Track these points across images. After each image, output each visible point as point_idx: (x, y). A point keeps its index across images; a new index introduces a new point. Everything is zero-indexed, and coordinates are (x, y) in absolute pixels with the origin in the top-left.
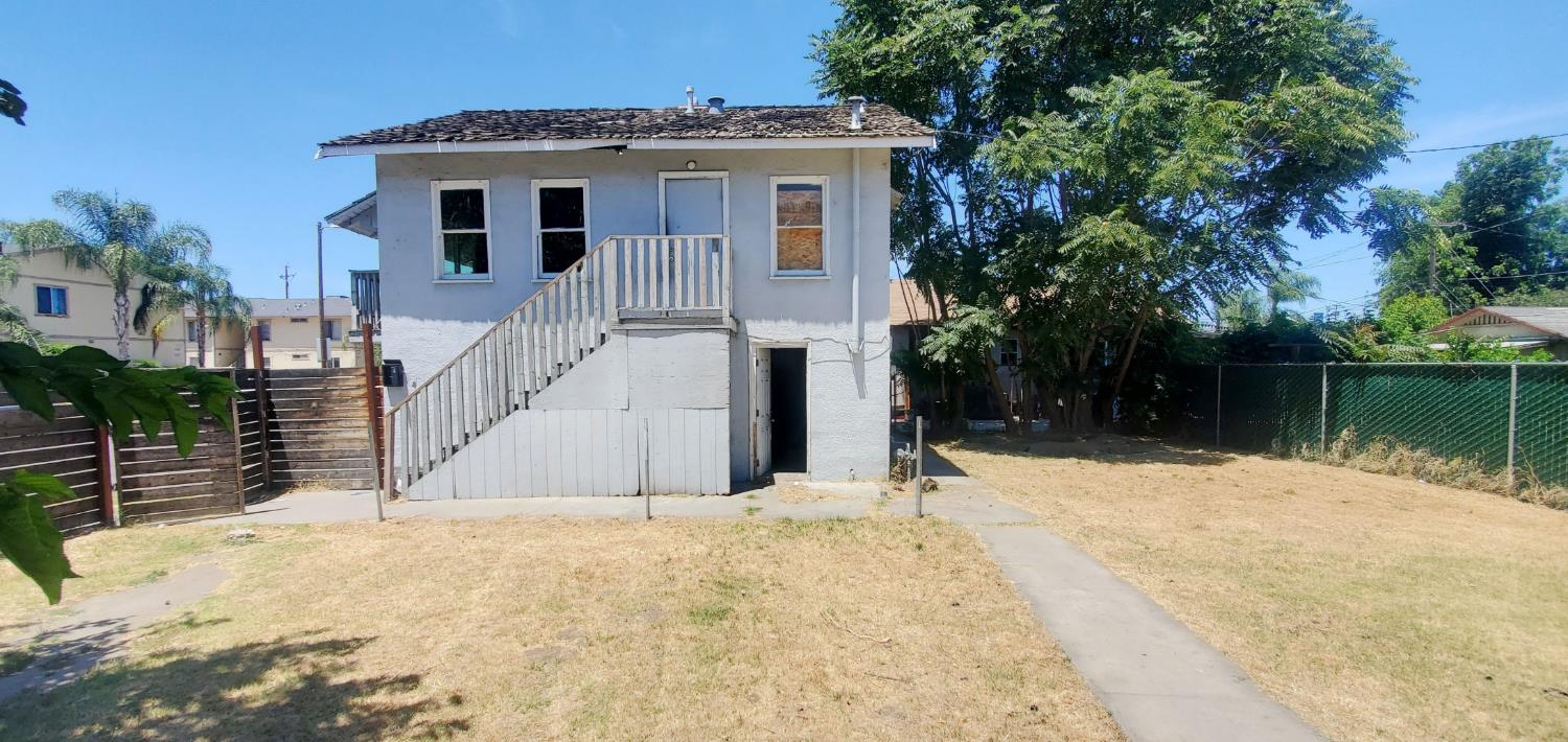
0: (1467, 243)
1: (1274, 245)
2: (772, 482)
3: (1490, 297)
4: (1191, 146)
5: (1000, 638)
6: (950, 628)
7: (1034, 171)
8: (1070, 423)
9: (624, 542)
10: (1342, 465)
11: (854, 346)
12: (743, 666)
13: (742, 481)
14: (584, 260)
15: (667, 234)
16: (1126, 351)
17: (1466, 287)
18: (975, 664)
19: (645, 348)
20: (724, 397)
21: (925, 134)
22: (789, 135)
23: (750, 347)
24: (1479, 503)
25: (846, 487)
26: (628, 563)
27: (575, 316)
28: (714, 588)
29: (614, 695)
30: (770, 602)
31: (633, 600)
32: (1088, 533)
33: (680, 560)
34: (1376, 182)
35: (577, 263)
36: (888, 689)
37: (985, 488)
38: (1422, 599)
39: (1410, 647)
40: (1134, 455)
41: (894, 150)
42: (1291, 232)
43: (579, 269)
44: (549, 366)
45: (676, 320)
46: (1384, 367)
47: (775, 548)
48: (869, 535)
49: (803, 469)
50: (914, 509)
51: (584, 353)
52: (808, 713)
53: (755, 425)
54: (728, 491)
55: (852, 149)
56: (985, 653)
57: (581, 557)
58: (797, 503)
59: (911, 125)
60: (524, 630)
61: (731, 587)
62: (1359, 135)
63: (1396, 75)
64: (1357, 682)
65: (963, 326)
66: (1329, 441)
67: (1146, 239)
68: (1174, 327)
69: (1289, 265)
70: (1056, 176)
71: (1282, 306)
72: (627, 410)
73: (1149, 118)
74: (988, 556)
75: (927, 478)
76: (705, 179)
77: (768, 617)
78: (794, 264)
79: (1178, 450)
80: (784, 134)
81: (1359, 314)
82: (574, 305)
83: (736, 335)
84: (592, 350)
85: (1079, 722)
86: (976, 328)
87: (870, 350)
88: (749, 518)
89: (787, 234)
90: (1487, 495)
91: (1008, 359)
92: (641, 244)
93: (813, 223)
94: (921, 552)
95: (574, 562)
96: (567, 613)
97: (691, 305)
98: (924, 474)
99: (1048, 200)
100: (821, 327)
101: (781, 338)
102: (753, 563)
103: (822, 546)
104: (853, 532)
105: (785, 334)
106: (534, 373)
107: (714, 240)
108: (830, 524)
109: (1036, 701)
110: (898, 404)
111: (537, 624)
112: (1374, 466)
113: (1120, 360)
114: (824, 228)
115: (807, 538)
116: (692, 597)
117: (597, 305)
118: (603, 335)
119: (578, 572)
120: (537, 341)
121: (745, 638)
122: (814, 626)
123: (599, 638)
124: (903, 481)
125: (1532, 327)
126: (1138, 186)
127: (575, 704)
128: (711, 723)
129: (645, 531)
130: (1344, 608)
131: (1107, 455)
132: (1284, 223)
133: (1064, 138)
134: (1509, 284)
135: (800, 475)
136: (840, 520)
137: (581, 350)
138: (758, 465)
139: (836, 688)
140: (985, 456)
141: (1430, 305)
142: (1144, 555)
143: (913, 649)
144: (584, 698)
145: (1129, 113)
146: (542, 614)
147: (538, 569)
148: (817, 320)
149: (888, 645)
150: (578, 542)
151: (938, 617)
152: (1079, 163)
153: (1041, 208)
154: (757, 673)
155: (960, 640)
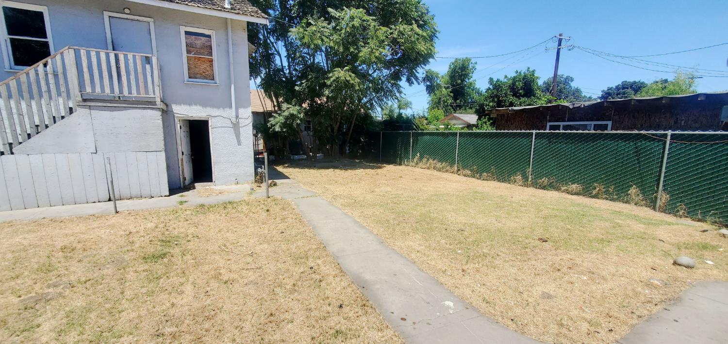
0: (451, 92)
1: (398, 87)
2: (194, 188)
3: (455, 111)
4: (372, 43)
5: (300, 243)
6: (279, 243)
7: (314, 44)
8: (331, 155)
9: (99, 228)
10: (415, 167)
11: (234, 120)
12: (175, 278)
13: (175, 188)
14: (49, 60)
15: (114, 50)
16: (351, 126)
17: (450, 107)
18: (290, 255)
19: (103, 117)
20: (161, 145)
21: (263, 17)
22: (189, 4)
23: (176, 119)
24: (449, 177)
25: (234, 187)
26: (101, 238)
27: (45, 95)
28: (159, 243)
29: (89, 310)
30: (191, 246)
31: (104, 257)
32: (335, 197)
33: (137, 232)
34: (427, 67)
35: (44, 61)
36: (251, 273)
37: (297, 183)
38: (433, 207)
39: (428, 224)
40: (353, 167)
41: (248, 23)
42: (403, 83)
43: (45, 65)
44: (28, 127)
45: (125, 102)
46: (427, 133)
47: (195, 219)
48: (245, 208)
49: (211, 181)
50: (265, 194)
51: (57, 119)
52: (211, 293)
53: (182, 160)
54: (168, 194)
55: (226, 18)
56: (294, 250)
57: (66, 239)
58: (208, 197)
59: (256, 12)
60: (18, 288)
61: (169, 242)
62: (422, 49)
63: (434, 29)
64: (414, 237)
65: (286, 114)
66: (413, 158)
67: (357, 80)
68: (367, 117)
69: (402, 95)
70: (324, 49)
71: (402, 111)
72: (96, 153)
73: (358, 29)
74: (297, 211)
75: (272, 181)
76: (137, 20)
77: (190, 253)
78: (198, 76)
79: (368, 164)
80: (187, 3)
81: (422, 114)
82: (44, 88)
83: (166, 113)
84: (63, 117)
85: (328, 269)
86: (292, 115)
87: (242, 122)
88: (181, 206)
89: (193, 59)
90: (451, 174)
91: (307, 129)
92: (93, 54)
93: (207, 55)
94: (269, 213)
95: (59, 244)
96: (55, 272)
97: (134, 93)
98: (269, 179)
99: (320, 59)
100: (215, 110)
101: (194, 115)
102: (182, 228)
103: (221, 215)
104: (237, 208)
105: (196, 113)
106: (15, 130)
107: (146, 57)
108: (225, 205)
109: (312, 265)
110: (260, 149)
111: (30, 282)
112: (424, 167)
113: (349, 129)
114: (213, 58)
115: (213, 213)
116: (144, 250)
117: (63, 89)
118: (71, 109)
119: (63, 249)
120: (14, 111)
121: (177, 265)
122: (215, 253)
123: (79, 282)
124: (262, 183)
125: (464, 121)
126: (355, 57)
127: (60, 322)
128: (155, 310)
129: (114, 220)
130: (412, 214)
131: (345, 167)
132: (400, 80)
133: (327, 32)
134: (460, 107)
135: (209, 183)
136: (230, 203)
137: (54, 117)
138: (185, 180)
139: (226, 278)
140: (297, 170)
141: (440, 113)
142: (354, 204)
143: (263, 254)
144: (68, 317)
145: (350, 25)
146: (33, 276)
147: (31, 251)
148: (213, 106)
149: (251, 255)
150: (64, 231)
151: (274, 239)
152: (332, 44)
153: (318, 62)
154: (182, 280)
155: (284, 247)
